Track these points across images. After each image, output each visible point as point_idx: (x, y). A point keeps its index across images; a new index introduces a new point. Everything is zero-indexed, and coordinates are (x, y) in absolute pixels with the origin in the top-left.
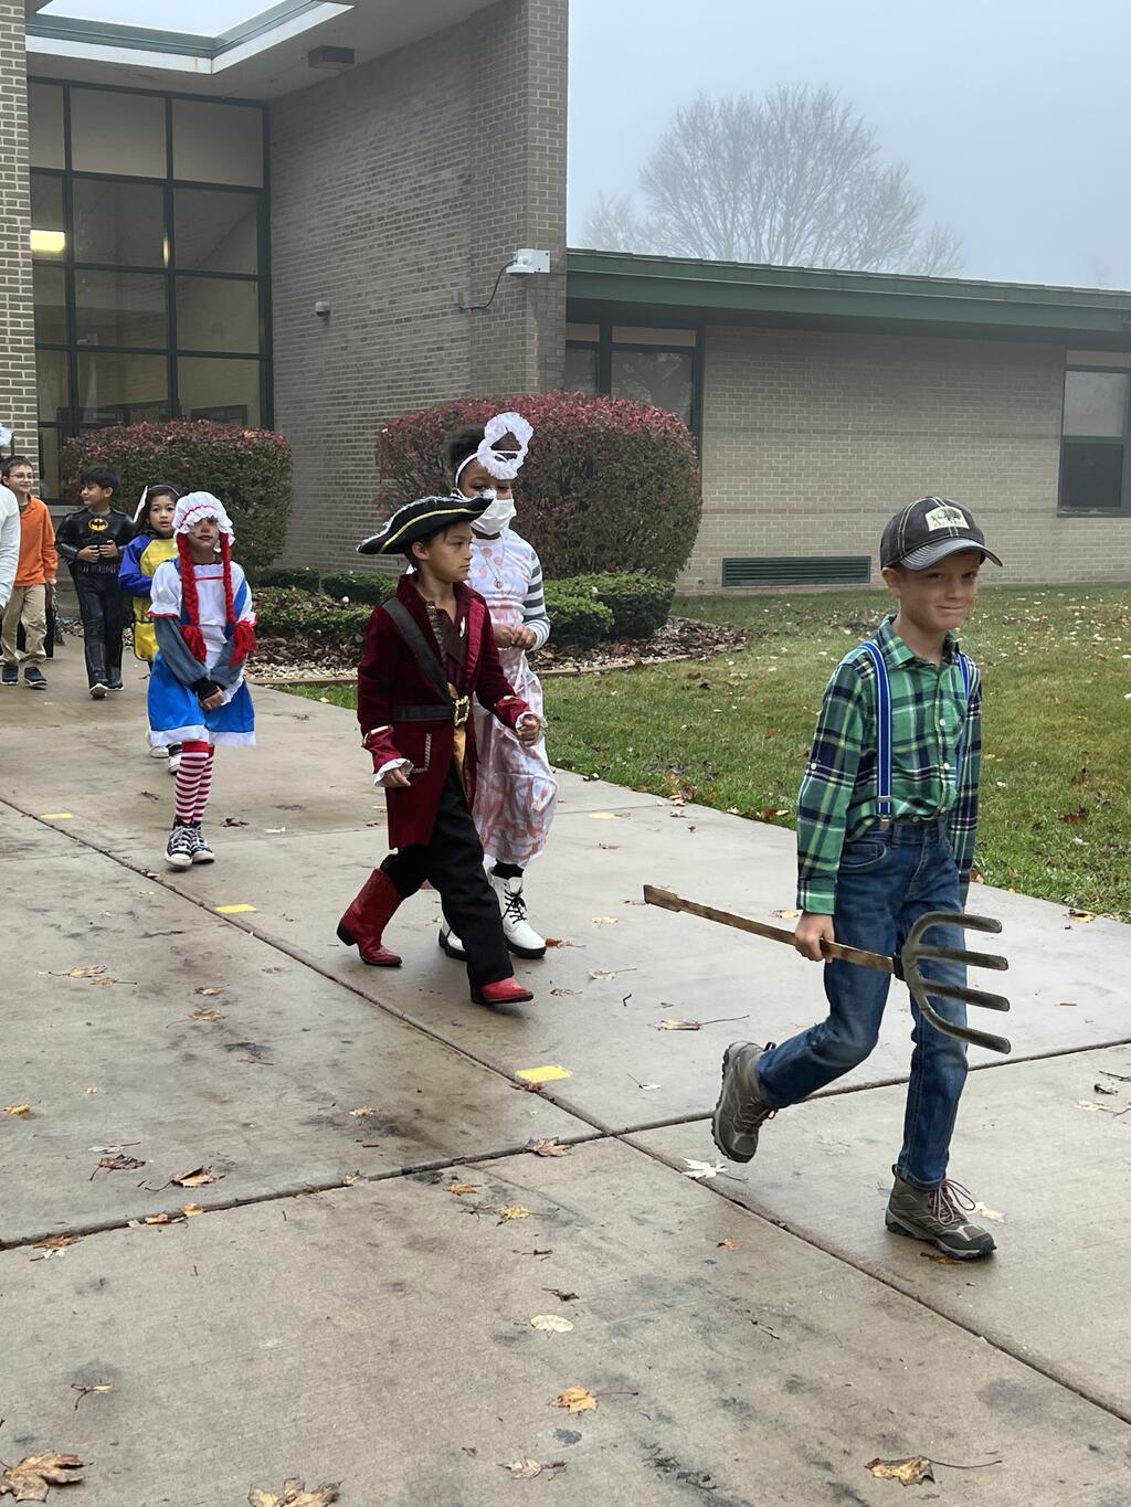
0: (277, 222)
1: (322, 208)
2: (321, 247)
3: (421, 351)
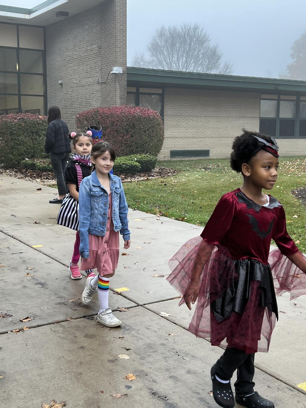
0: (47, 59)
1: (60, 55)
2: (61, 66)
3: (88, 94)
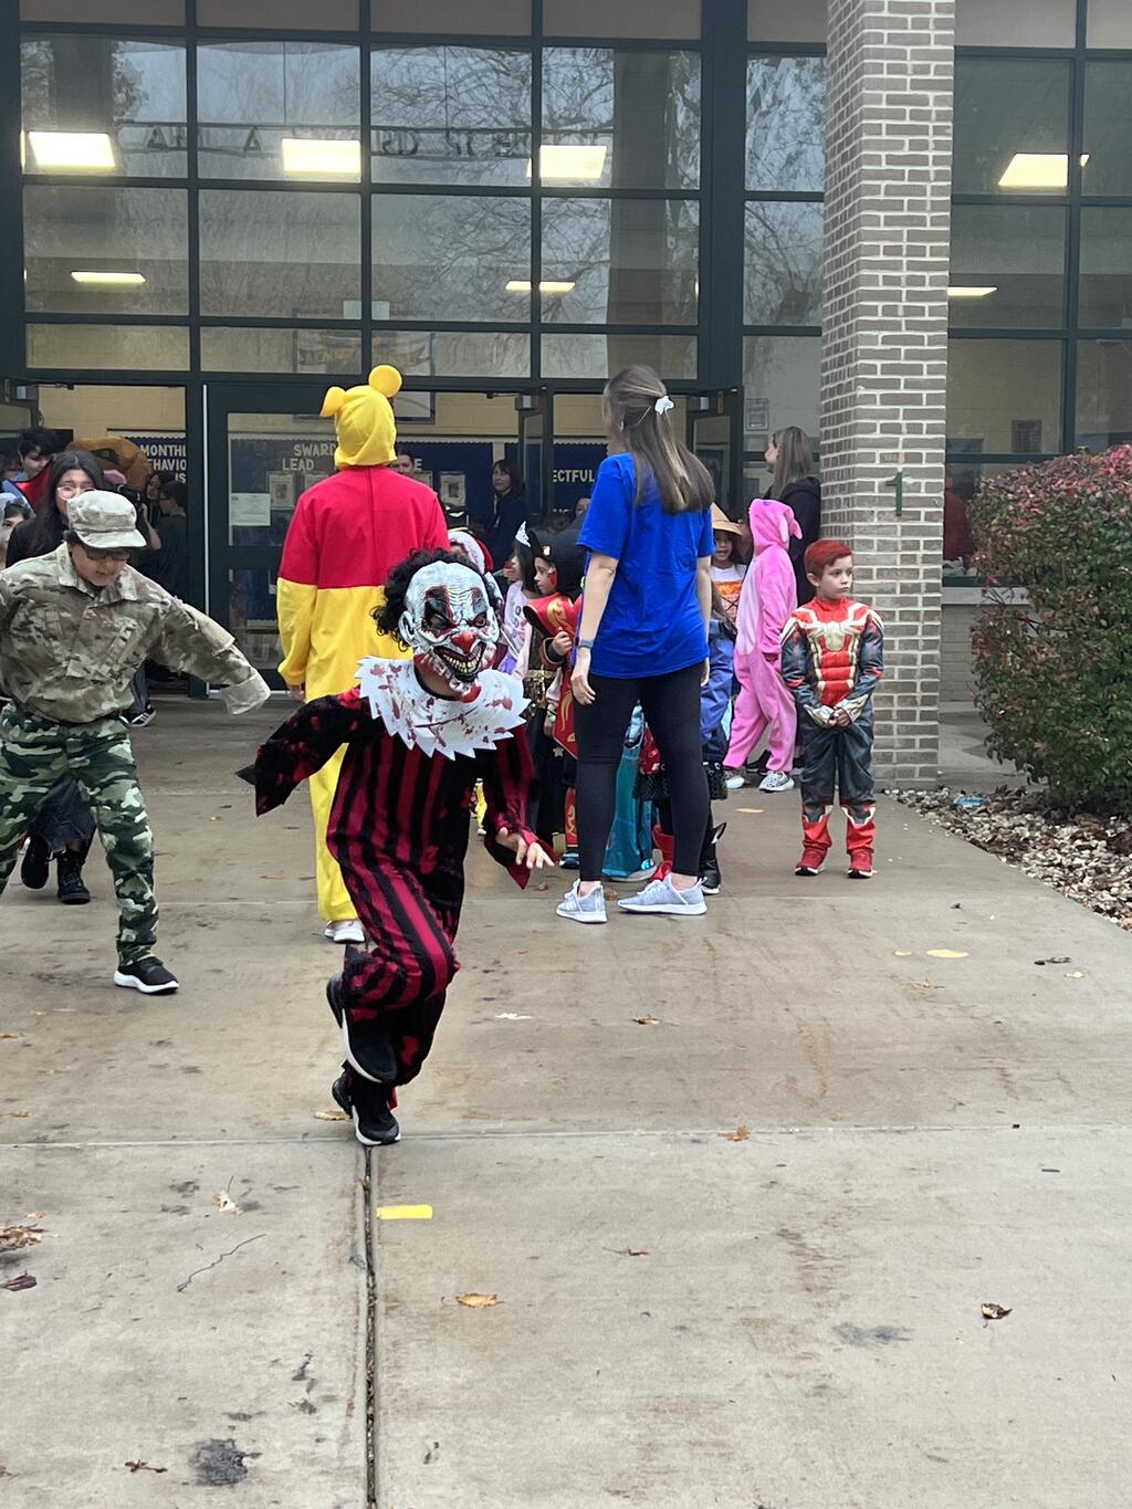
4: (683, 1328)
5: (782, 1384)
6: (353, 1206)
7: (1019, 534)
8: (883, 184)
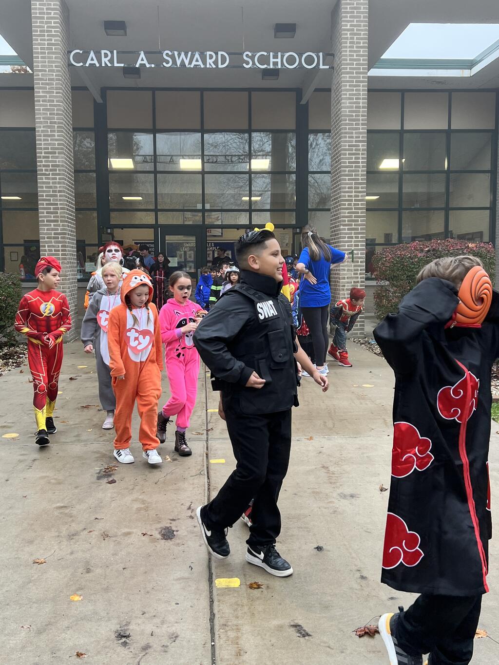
4: (295, 494)
5: (324, 510)
6: (203, 459)
7: (387, 267)
8: (347, 169)
